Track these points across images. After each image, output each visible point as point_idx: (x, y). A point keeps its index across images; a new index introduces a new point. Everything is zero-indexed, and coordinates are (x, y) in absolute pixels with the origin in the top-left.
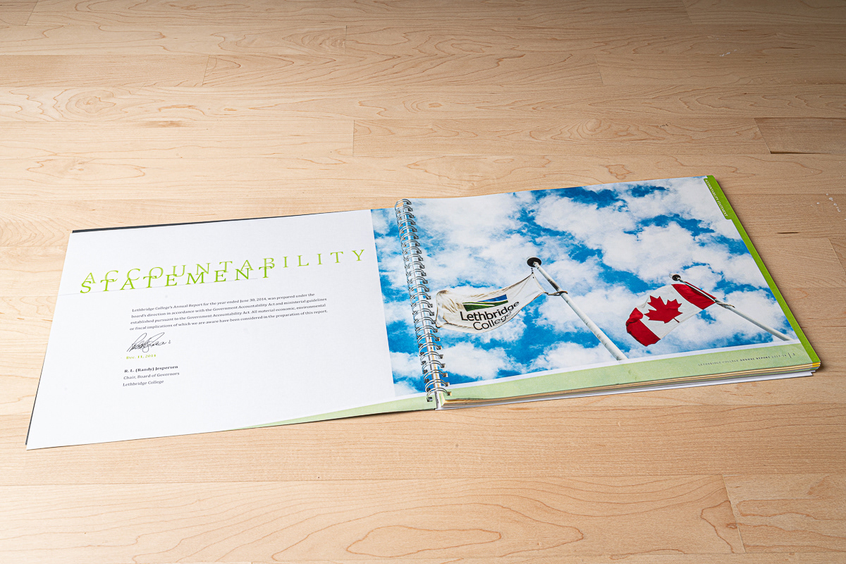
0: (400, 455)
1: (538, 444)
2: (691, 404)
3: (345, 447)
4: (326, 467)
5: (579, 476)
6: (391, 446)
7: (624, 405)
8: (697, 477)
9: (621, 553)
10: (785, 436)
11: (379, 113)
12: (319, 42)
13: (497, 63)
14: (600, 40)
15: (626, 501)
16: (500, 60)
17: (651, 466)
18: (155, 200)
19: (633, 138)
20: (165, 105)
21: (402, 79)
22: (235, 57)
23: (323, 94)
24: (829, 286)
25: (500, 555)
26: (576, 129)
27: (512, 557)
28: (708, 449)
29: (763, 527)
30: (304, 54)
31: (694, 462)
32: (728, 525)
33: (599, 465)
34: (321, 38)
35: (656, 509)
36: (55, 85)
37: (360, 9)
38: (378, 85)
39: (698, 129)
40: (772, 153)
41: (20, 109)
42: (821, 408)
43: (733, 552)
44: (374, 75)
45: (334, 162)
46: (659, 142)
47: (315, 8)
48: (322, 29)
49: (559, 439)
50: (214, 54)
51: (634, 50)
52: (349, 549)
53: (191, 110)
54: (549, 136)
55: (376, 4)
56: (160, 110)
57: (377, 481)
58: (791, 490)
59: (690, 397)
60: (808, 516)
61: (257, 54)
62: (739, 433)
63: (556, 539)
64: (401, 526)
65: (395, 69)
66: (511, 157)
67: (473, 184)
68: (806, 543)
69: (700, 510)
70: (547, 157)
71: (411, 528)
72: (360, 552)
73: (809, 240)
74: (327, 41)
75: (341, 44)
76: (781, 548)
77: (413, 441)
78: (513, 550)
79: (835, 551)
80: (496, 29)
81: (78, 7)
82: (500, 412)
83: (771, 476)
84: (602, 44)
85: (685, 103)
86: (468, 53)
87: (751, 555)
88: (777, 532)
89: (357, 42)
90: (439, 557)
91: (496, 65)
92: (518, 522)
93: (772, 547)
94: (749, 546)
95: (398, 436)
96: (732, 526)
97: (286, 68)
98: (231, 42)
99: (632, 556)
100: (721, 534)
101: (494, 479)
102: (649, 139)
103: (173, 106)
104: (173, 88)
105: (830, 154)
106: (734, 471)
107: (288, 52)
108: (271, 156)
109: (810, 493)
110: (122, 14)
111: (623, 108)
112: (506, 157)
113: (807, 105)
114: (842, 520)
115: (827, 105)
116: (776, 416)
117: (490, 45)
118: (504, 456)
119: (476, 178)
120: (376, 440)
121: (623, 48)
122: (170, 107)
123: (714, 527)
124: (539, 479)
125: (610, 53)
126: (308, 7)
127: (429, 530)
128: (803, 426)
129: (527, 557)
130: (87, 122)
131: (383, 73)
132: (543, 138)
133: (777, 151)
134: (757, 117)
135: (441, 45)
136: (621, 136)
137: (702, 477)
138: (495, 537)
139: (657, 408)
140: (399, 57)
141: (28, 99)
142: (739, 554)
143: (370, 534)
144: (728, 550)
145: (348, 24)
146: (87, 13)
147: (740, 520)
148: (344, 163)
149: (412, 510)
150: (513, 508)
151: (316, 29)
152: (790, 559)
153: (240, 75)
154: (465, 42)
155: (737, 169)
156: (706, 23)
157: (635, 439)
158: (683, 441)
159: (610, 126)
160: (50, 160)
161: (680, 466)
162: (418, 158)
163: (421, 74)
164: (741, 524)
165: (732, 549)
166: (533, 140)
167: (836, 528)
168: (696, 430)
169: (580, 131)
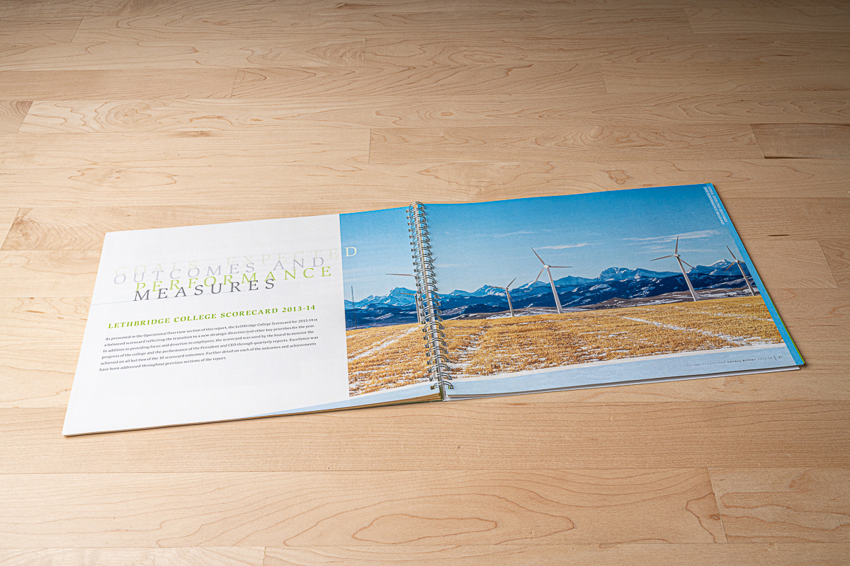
0: (405, 448)
1: (534, 438)
2: (680, 400)
3: (354, 439)
4: (336, 459)
5: (572, 469)
6: (397, 439)
7: (617, 401)
8: (684, 470)
9: (609, 542)
10: (769, 431)
11: (394, 122)
12: (340, 54)
13: (507, 73)
14: (605, 50)
15: (615, 492)
16: (509, 70)
17: (640, 460)
18: (185, 206)
19: (633, 144)
20: (196, 116)
21: (416, 89)
22: (262, 70)
23: (342, 104)
24: (816, 286)
25: (496, 543)
26: (579, 135)
27: (506, 545)
28: (695, 443)
29: (745, 518)
30: (325, 66)
31: (682, 456)
32: (711, 516)
33: (591, 458)
34: (342, 51)
35: (644, 501)
36: (97, 98)
37: (379, 22)
38: (394, 95)
39: (695, 135)
40: (766, 158)
41: (64, 121)
42: (804, 405)
43: (715, 542)
44: (390, 86)
45: (351, 169)
46: (658, 148)
47: (338, 23)
48: (343, 42)
49: (554, 433)
50: (243, 67)
51: (637, 59)
52: (355, 536)
53: (220, 120)
54: (553, 143)
55: (394, 18)
56: (191, 120)
57: (381, 472)
58: (773, 484)
59: (679, 394)
60: (788, 508)
61: (282, 67)
62: (726, 429)
63: (548, 528)
64: (403, 515)
65: (411, 80)
66: (517, 163)
67: (480, 189)
68: (785, 534)
69: (685, 501)
70: (551, 163)
71: (413, 516)
72: (365, 539)
73: (798, 242)
74: (348, 53)
75: (360, 56)
76: (761, 539)
77: (418, 435)
78: (507, 538)
79: (813, 541)
80: (506, 40)
81: (119, 24)
82: (500, 407)
83: (754, 469)
84: (607, 54)
85: (685, 110)
86: (479, 63)
87: (732, 545)
88: (758, 523)
89: (376, 54)
90: (439, 545)
91: (506, 75)
92: (513, 512)
93: (753, 537)
94: (731, 537)
95: (403, 430)
96: (715, 517)
97: (309, 79)
98: (258, 56)
99: (619, 545)
100: (704, 525)
101: (491, 471)
102: (649, 145)
103: (204, 117)
104: (204, 100)
105: (822, 158)
106: (719, 465)
107: (311, 64)
108: (291, 164)
109: (791, 486)
110: (159, 30)
111: (625, 115)
112: (512, 163)
113: (801, 111)
114: (820, 512)
115: (821, 111)
116: (760, 413)
117: (500, 55)
118: (502, 449)
119: (483, 184)
120: (383, 433)
121: (627, 57)
122: (200, 118)
123: (698, 518)
124: (534, 472)
125: (614, 62)
126: (331, 21)
127: (429, 519)
128: (787, 422)
129: (520, 545)
130: (125, 132)
131: (399, 84)
132: (548, 145)
133: (771, 156)
134: (753, 123)
135: (453, 56)
136: (622, 142)
137: (689, 470)
138: (491, 525)
139: (648, 404)
140: (414, 68)
141: (71, 111)
142: (722, 544)
143: (375, 522)
144: (710, 540)
145: (368, 37)
146: (127, 30)
147: (723, 511)
148: (361, 170)
149: (415, 500)
150: (508, 498)
151: (337, 42)
152: (769, 549)
153: (266, 87)
154: (476, 53)
155: (732, 174)
156: (707, 32)
157: (626, 433)
158: (671, 436)
159: (612, 133)
160: (91, 169)
161: (668, 459)
162: (430, 165)
163: (434, 85)
164: (724, 515)
165: (714, 539)
166: (538, 147)
167: (814, 520)
168: (684, 425)
169: (583, 137)
